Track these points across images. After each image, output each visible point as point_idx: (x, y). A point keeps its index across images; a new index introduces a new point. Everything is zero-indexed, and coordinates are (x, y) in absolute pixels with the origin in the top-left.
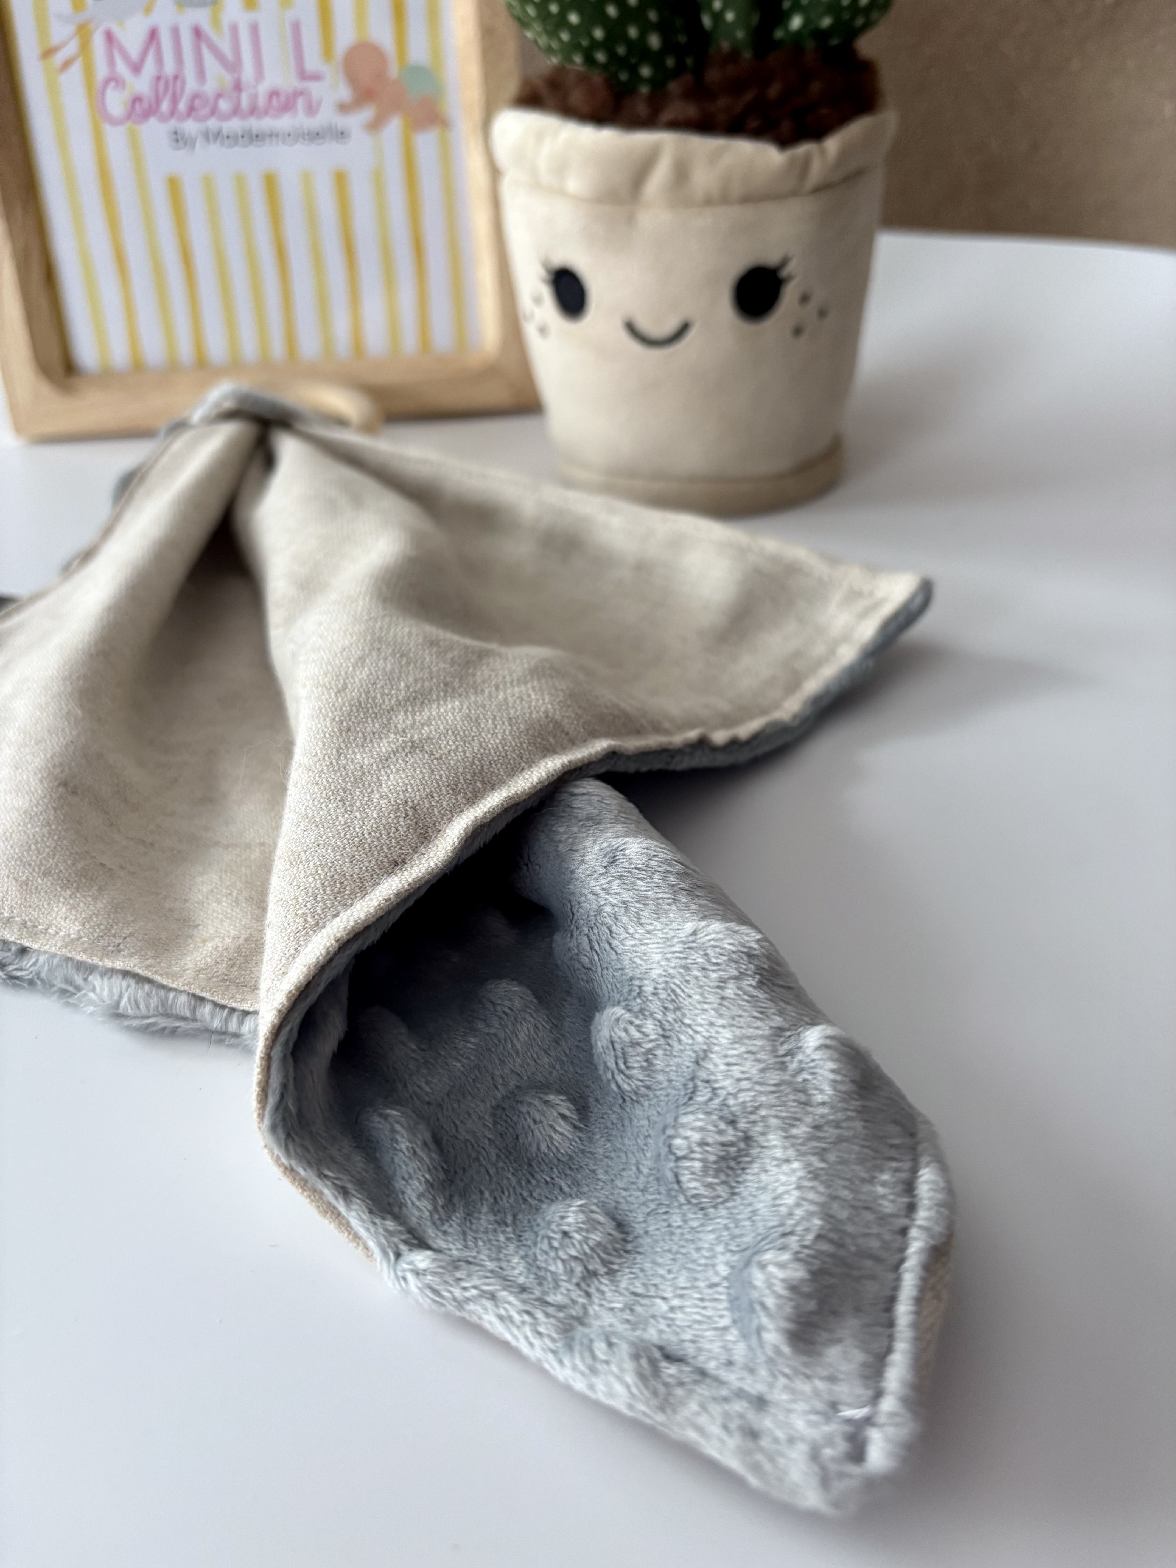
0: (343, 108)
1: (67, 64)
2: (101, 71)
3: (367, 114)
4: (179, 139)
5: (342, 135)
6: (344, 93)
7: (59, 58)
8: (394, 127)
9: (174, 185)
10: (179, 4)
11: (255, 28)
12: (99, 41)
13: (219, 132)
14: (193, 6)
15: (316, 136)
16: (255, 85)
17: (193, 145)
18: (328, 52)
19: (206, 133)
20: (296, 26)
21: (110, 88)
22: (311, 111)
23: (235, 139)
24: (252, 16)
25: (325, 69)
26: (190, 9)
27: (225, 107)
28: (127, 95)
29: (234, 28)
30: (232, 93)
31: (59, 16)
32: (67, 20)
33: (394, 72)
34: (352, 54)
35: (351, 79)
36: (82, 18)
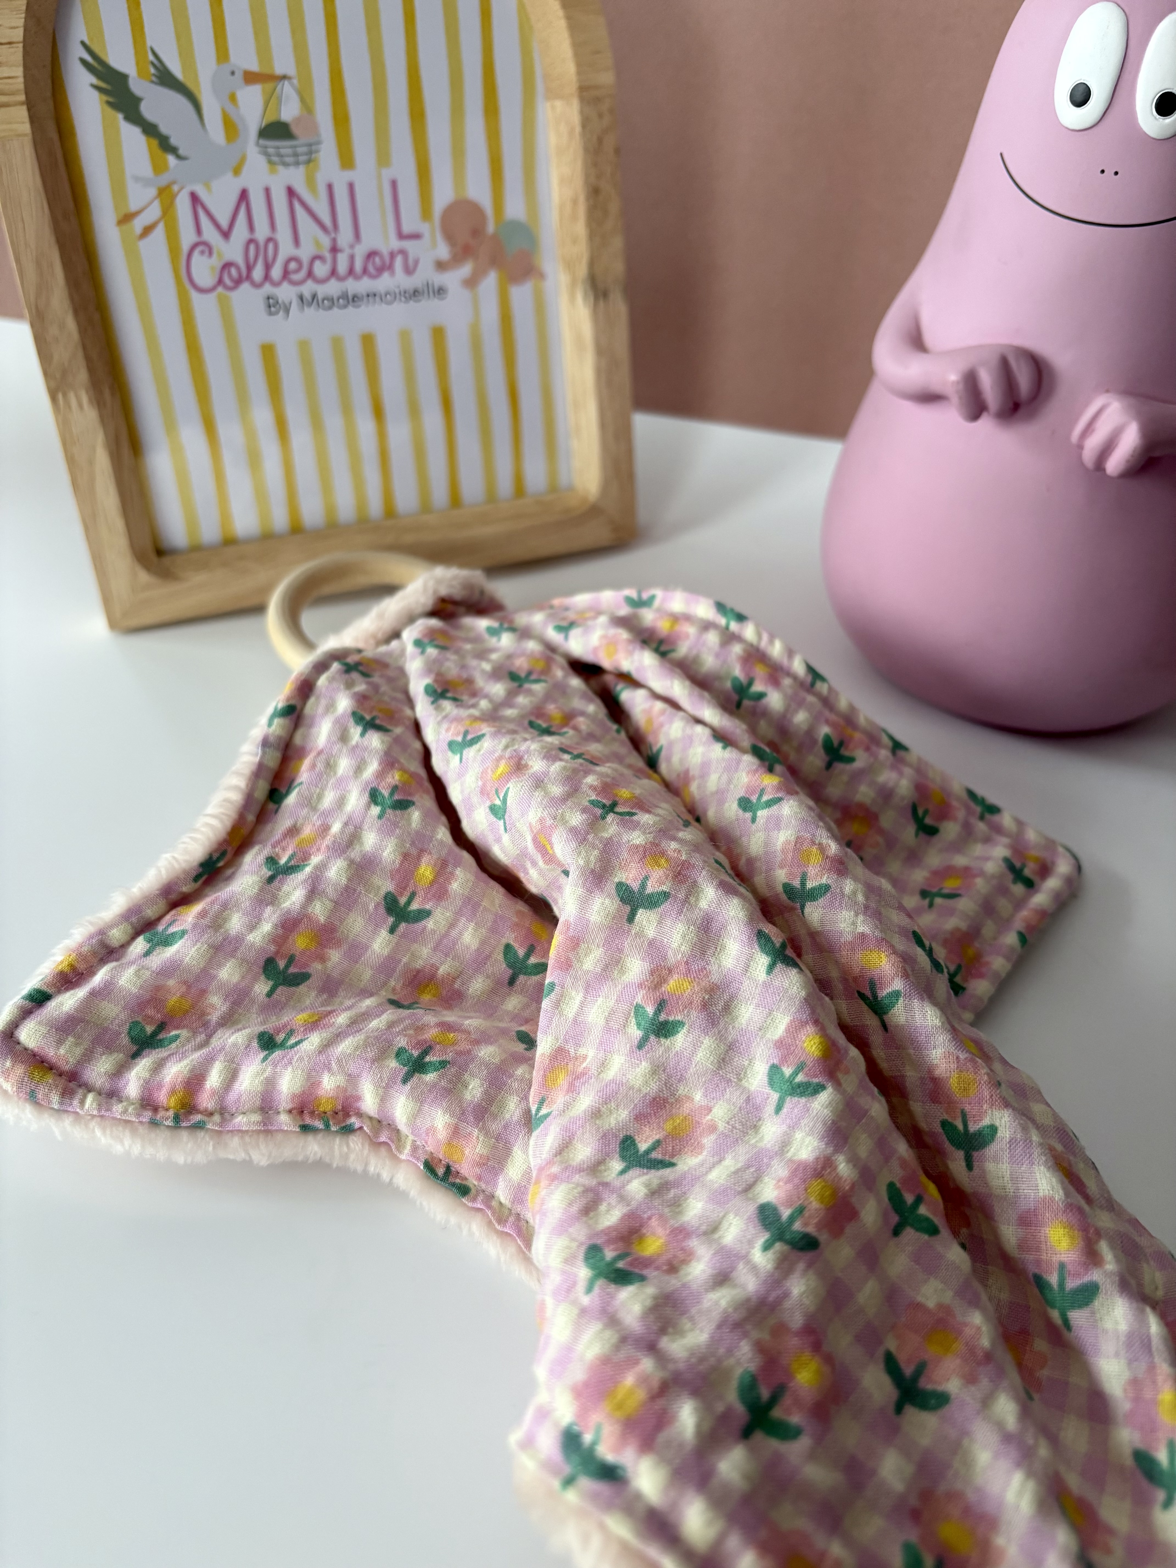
0: (441, 266)
1: (148, 230)
2: (187, 237)
3: (466, 270)
4: (272, 305)
5: (440, 291)
6: (443, 251)
8: (490, 281)
9: (268, 352)
10: (270, 162)
11: (351, 187)
12: (183, 204)
13: (314, 296)
14: (286, 165)
15: (415, 294)
16: (352, 247)
17: (287, 311)
18: (426, 213)
19: (301, 298)
20: (394, 184)
21: (196, 255)
22: (409, 271)
23: (331, 302)
24: (348, 175)
25: (424, 228)
26: (281, 168)
27: (321, 270)
28: (216, 262)
29: (330, 187)
30: (328, 256)
31: (137, 179)
32: (146, 182)
33: (491, 228)
34: (450, 212)
35: (449, 237)
36: (164, 180)
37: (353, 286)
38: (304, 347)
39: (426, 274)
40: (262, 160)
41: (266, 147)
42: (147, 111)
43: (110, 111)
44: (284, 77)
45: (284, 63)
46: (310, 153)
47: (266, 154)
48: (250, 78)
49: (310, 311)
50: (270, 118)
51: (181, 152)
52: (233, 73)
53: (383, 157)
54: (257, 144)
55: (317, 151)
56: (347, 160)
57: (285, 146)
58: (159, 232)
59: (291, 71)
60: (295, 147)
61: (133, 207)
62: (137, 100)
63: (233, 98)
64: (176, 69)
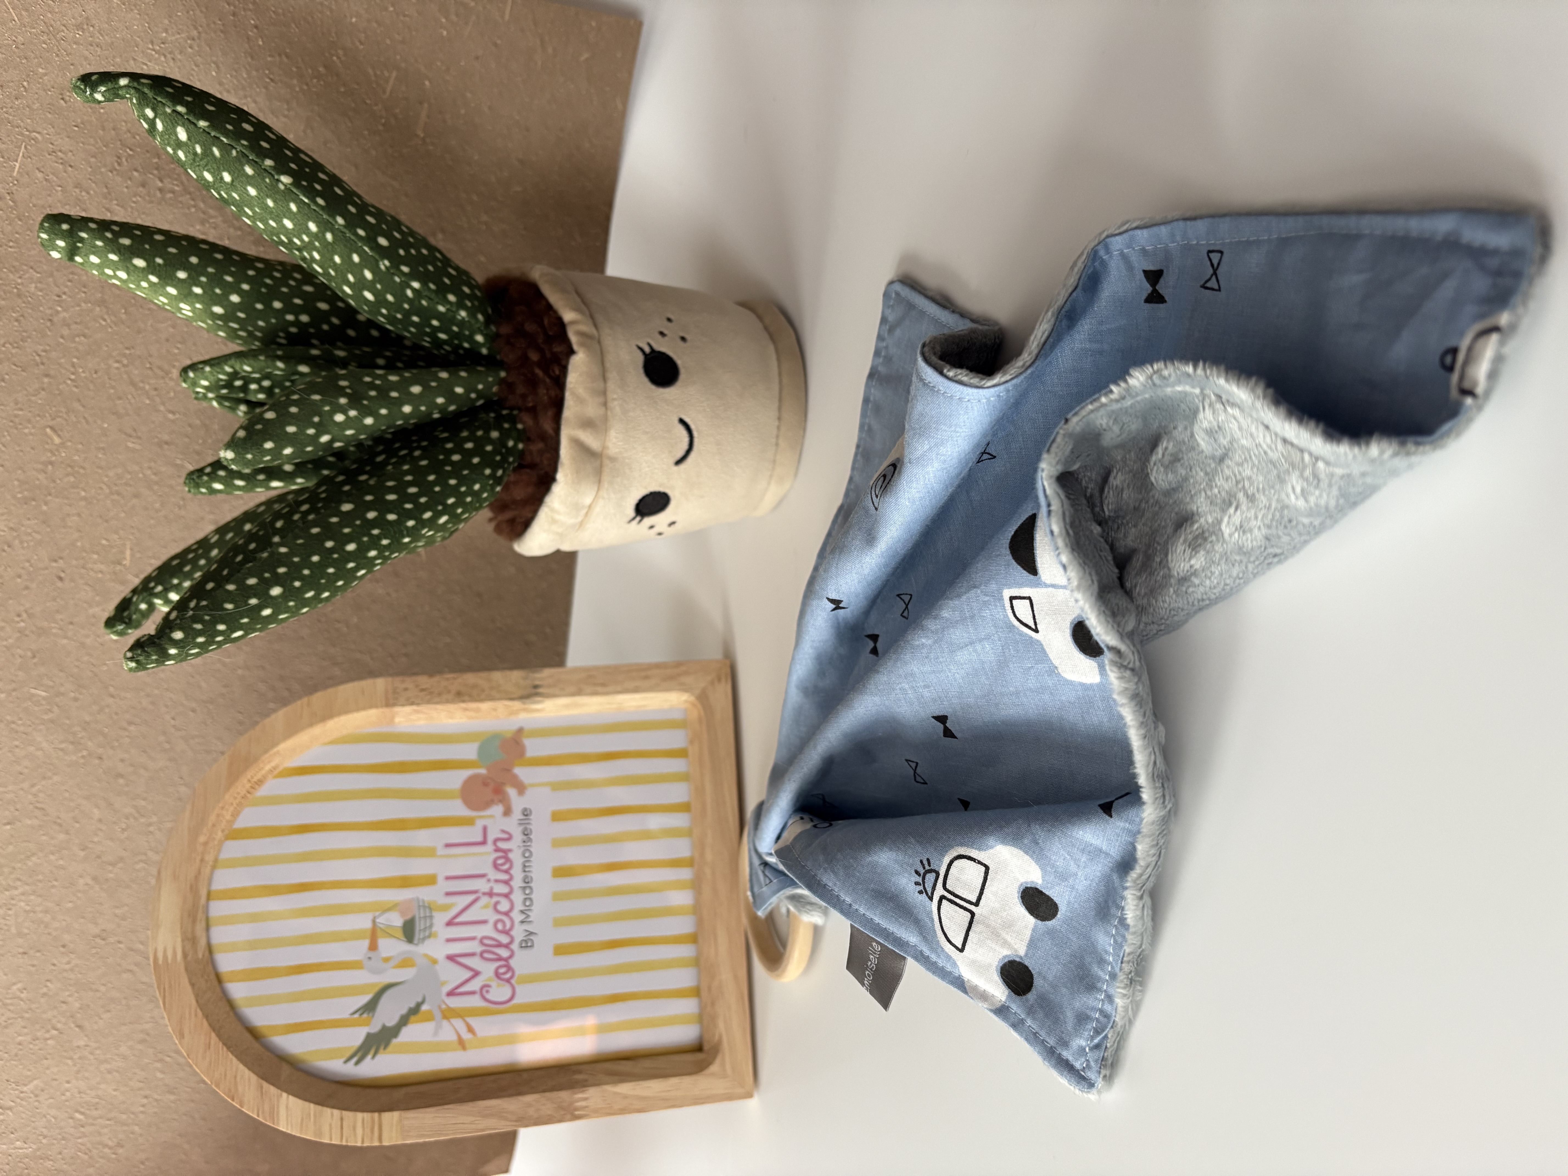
0: (507, 812)
1: (470, 1030)
2: (475, 1002)
3: (512, 792)
4: (526, 944)
5: (526, 813)
7: (466, 1036)
8: (520, 772)
9: (561, 950)
10: (429, 936)
11: (448, 878)
12: (455, 1002)
13: (522, 912)
14: (431, 926)
15: (526, 833)
16: (489, 880)
17: (531, 933)
18: (468, 822)
19: (522, 922)
20: (448, 845)
21: (488, 996)
22: (509, 838)
23: (528, 900)
24: (440, 879)
25: (480, 824)
26: (434, 929)
27: (504, 906)
28: (494, 983)
29: (448, 894)
30: (495, 899)
31: (436, 1033)
32: (438, 1028)
33: (483, 771)
34: (469, 803)
35: (487, 805)
36: (438, 1014)
37: (517, 883)
38: (560, 922)
39: (512, 825)
40: (427, 942)
41: (419, 939)
42: (391, 1022)
43: (390, 1048)
44: (374, 921)
45: (363, 922)
46: (424, 907)
47: (424, 939)
48: (373, 947)
49: (533, 916)
50: (400, 934)
51: (420, 1000)
52: (370, 958)
53: (429, 852)
54: (417, 945)
55: (423, 901)
56: (431, 880)
57: (419, 925)
58: (472, 1021)
59: (369, 916)
60: (420, 918)
61: (454, 1038)
62: (384, 1028)
63: (387, 960)
64: (365, 999)
